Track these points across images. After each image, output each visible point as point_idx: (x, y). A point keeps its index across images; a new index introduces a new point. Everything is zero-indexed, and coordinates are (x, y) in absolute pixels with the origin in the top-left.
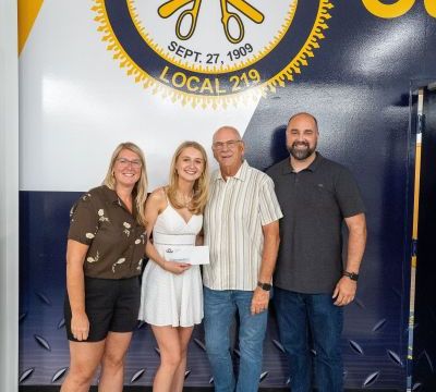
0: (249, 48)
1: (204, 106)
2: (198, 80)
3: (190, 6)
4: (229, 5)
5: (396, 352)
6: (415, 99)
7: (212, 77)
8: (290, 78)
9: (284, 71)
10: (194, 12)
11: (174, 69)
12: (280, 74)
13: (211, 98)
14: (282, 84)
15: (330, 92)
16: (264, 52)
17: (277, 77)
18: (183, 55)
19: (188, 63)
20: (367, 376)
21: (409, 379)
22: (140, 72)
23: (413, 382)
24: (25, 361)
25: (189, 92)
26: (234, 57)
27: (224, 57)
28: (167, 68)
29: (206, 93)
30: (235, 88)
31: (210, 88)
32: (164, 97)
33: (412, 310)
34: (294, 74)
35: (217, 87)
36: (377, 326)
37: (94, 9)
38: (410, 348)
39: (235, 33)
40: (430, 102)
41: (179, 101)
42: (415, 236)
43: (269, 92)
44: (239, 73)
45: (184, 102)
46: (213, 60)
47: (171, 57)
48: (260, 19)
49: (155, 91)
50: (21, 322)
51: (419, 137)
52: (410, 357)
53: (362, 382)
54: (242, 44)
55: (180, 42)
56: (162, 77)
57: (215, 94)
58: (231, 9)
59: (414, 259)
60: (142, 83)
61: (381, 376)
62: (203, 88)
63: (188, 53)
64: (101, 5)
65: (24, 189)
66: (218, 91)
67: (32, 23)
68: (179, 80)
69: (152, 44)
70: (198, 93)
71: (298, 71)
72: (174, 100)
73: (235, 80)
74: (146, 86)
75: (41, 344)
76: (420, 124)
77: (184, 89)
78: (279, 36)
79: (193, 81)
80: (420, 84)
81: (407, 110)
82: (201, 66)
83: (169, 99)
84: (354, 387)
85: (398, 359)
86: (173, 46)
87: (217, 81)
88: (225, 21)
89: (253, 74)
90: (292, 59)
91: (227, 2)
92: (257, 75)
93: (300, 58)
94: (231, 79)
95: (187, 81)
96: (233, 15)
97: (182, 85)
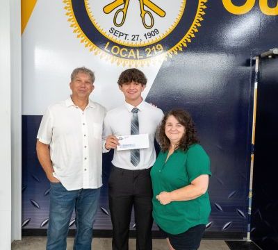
0: (157, 31)
2: (126, 50)
3: (122, 7)
4: (145, 6)
5: (240, 209)
6: (254, 62)
7: (135, 48)
8: (181, 49)
9: (177, 45)
10: (124, 10)
13: (134, 61)
14: (176, 53)
16: (166, 34)
18: (118, 35)
19: (121, 40)
21: (249, 225)
22: (92, 45)
23: (251, 228)
24: (25, 212)
25: (121, 57)
26: (148, 37)
27: (142, 37)
28: (108, 43)
29: (132, 58)
30: (148, 55)
31: (134, 55)
32: (106, 60)
33: (251, 188)
34: (183, 47)
35: (138, 54)
36: (231, 195)
37: (66, 8)
38: (250, 208)
39: (148, 22)
40: (263, 64)
42: (253, 143)
43: (168, 58)
44: (150, 46)
45: (118, 64)
46: (135, 39)
48: (163, 14)
49: (101, 57)
50: (23, 191)
51: (256, 84)
52: (250, 213)
53: (222, 228)
54: (153, 29)
55: (116, 28)
56: (105, 48)
58: (146, 9)
59: (252, 156)
61: (233, 224)
62: (130, 55)
63: (121, 34)
64: (70, 6)
65: (25, 114)
66: (138, 57)
68: (116, 50)
69: (100, 29)
70: (126, 58)
71: (185, 45)
72: (112, 62)
73: (148, 50)
75: (34, 204)
76: (256, 77)
77: (119, 56)
78: (175, 25)
80: (257, 53)
81: (250, 68)
82: (129, 42)
83: (110, 61)
84: (217, 231)
85: (243, 214)
86: (112, 30)
87: (138, 51)
88: (143, 15)
89: (159, 47)
90: (182, 38)
91: (144, 4)
92: (161, 47)
93: (187, 38)
94: (146, 50)
95: (120, 51)
96: (147, 12)
97: (117, 53)
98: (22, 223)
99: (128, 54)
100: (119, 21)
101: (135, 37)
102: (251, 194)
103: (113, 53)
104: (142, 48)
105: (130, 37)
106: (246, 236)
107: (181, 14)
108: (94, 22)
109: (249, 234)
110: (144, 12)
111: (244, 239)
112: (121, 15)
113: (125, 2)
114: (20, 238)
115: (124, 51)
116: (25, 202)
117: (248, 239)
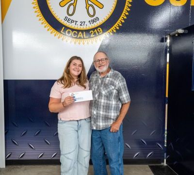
0: (97, 19)
1: (79, 43)
3: (72, 2)
4: (89, 1)
5: (160, 144)
6: (166, 39)
7: (82, 31)
8: (115, 31)
9: (112, 28)
10: (74, 4)
11: (67, 28)
12: (111, 30)
13: (82, 40)
14: (111, 34)
15: (131, 37)
17: (109, 31)
18: (70, 22)
19: (72, 26)
20: (148, 154)
21: (165, 154)
22: (53, 29)
23: (167, 155)
24: (8, 148)
26: (91, 23)
27: (87, 23)
28: (64, 28)
29: (80, 38)
30: (92, 36)
31: (82, 36)
32: (63, 40)
33: (166, 128)
34: (116, 29)
35: (85, 35)
37: (33, 3)
38: (165, 141)
42: (167, 96)
44: (93, 29)
46: (83, 24)
47: (65, 23)
49: (59, 38)
50: (6, 134)
51: (168, 55)
52: (166, 146)
53: (146, 156)
54: (95, 17)
55: (69, 17)
56: (62, 32)
57: (84, 38)
58: (90, 3)
59: (167, 105)
60: (53, 34)
61: (154, 154)
62: (79, 36)
63: (72, 21)
64: (36, 2)
65: (6, 79)
66: (85, 37)
67: (7, 10)
68: (69, 32)
71: (118, 28)
73: (92, 32)
74: (55, 35)
75: (14, 142)
76: (168, 50)
80: (168, 33)
81: (164, 44)
82: (78, 27)
85: (161, 146)
86: (66, 19)
87: (84, 33)
88: (87, 8)
89: (99, 30)
90: (115, 23)
92: (101, 30)
93: (119, 23)
94: (90, 32)
95: (72, 33)
96: (91, 5)
97: (70, 35)
98: (6, 156)
99: (78, 35)
100: (71, 12)
101: (82, 23)
102: (166, 132)
103: (67, 34)
104: (87, 31)
105: (79, 23)
106: (163, 162)
107: (114, 6)
108: (53, 13)
109: (165, 160)
110: (88, 5)
111: (162, 164)
112: (72, 7)
114: (4, 167)
115: (75, 33)
116: (7, 141)
117: (165, 164)
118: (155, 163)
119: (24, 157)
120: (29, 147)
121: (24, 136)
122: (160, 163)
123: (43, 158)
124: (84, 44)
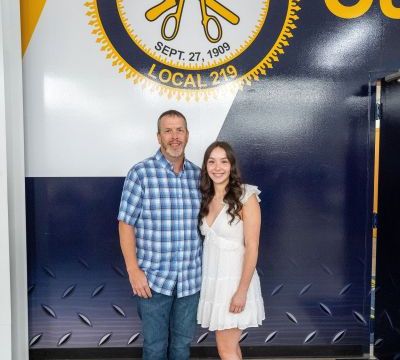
0: (227, 46)
1: (188, 99)
2: (182, 76)
3: (173, 10)
4: (208, 9)
5: (361, 313)
6: (374, 89)
7: (194, 73)
8: (263, 72)
10: (177, 16)
11: (160, 66)
13: (194, 92)
14: (256, 78)
15: (299, 84)
16: (240, 50)
17: (252, 72)
18: (168, 53)
19: (172, 61)
20: (335, 334)
21: (372, 335)
22: (130, 69)
23: (376, 339)
24: (34, 323)
25: (174, 86)
26: (213, 55)
27: (204, 55)
28: (154, 66)
29: (189, 87)
30: (215, 82)
31: (193, 83)
32: (152, 91)
34: (267, 69)
35: (199, 82)
36: (343, 291)
37: (89, 14)
38: (372, 308)
39: (214, 33)
40: (387, 92)
41: (165, 95)
42: (375, 211)
43: (245, 85)
44: (218, 69)
45: (169, 96)
46: (195, 58)
47: (158, 56)
48: (236, 20)
49: (144, 86)
50: (30, 293)
51: (378, 123)
52: (372, 316)
53: (331, 339)
54: (221, 43)
55: (165, 43)
56: (150, 74)
57: (197, 88)
58: (210, 12)
59: (375, 231)
60: (132, 79)
61: (347, 334)
62: (187, 83)
63: (173, 52)
64: (95, 10)
66: (200, 85)
68: (165, 76)
69: (141, 45)
70: (181, 87)
71: (270, 66)
72: (161, 94)
73: (214, 75)
74: (135, 82)
75: (47, 312)
76: (378, 112)
77: (170, 84)
79: (178, 77)
80: (378, 76)
81: (367, 99)
82: (185, 64)
83: (156, 92)
84: (324, 344)
85: (362, 318)
86: (159, 46)
87: (199, 76)
88: (205, 23)
89: (231, 70)
91: (206, 5)
92: (234, 70)
93: (272, 55)
94: (212, 75)
95: (172, 77)
96: (212, 17)
97: (168, 80)
98: (30, 340)
99: (184, 81)
100: (169, 32)
101: (194, 56)
103: (162, 80)
104: (205, 73)
105: (187, 56)
106: (368, 352)
107: (262, 19)
109: (372, 347)
110: (206, 18)
111: (365, 356)
112: (171, 23)
113: (177, 4)
116: (33, 309)
117: (371, 356)
118: (349, 355)
119: (69, 342)
120: (80, 322)
121: (70, 298)
122: (361, 354)
123: (110, 345)
124: (197, 100)
